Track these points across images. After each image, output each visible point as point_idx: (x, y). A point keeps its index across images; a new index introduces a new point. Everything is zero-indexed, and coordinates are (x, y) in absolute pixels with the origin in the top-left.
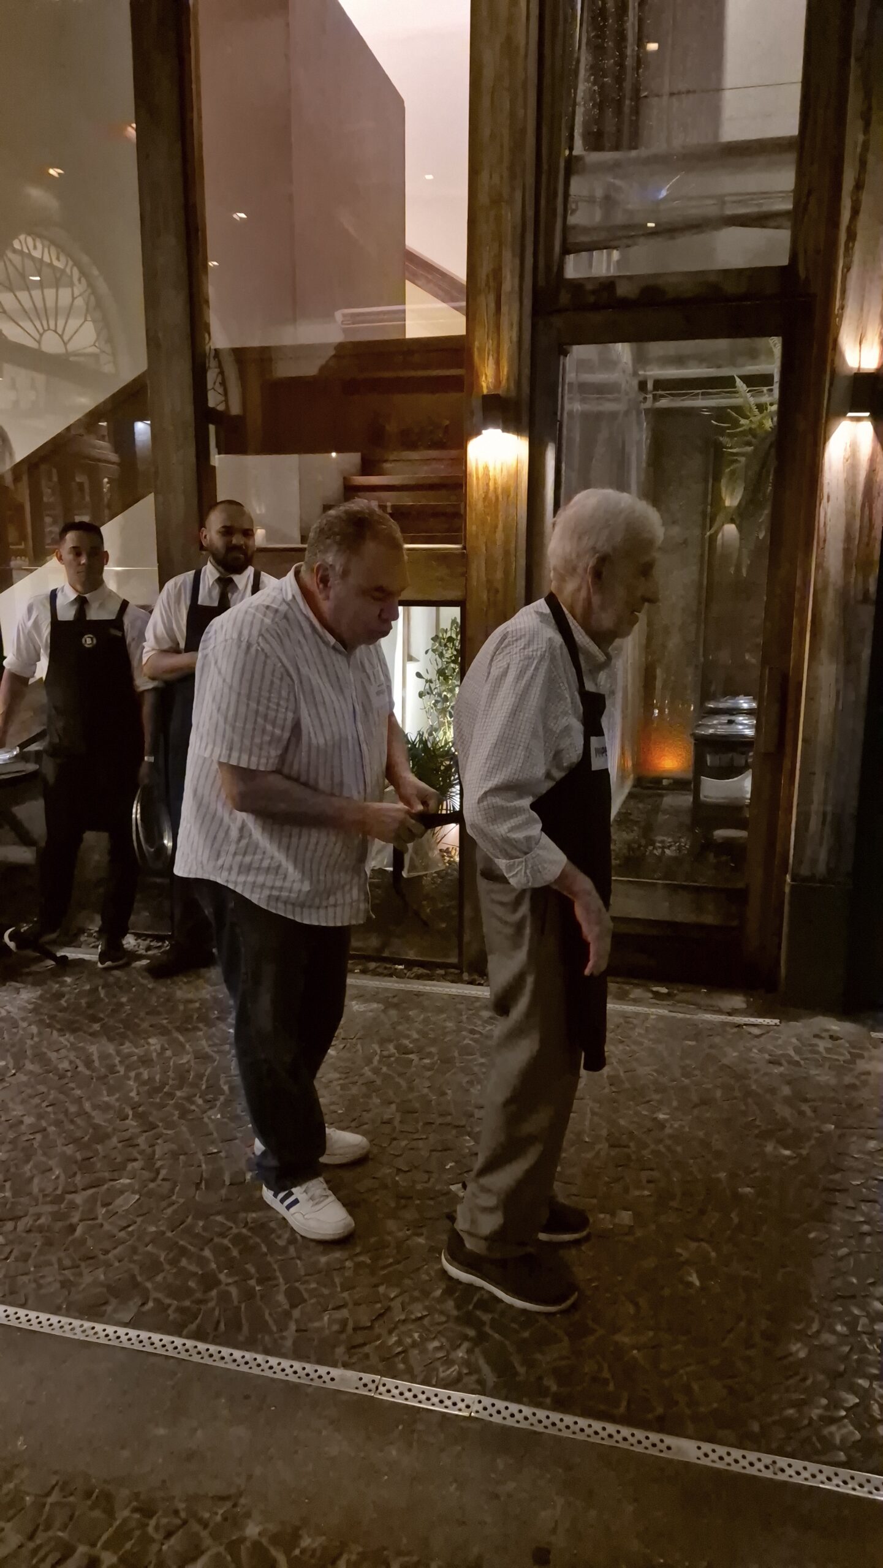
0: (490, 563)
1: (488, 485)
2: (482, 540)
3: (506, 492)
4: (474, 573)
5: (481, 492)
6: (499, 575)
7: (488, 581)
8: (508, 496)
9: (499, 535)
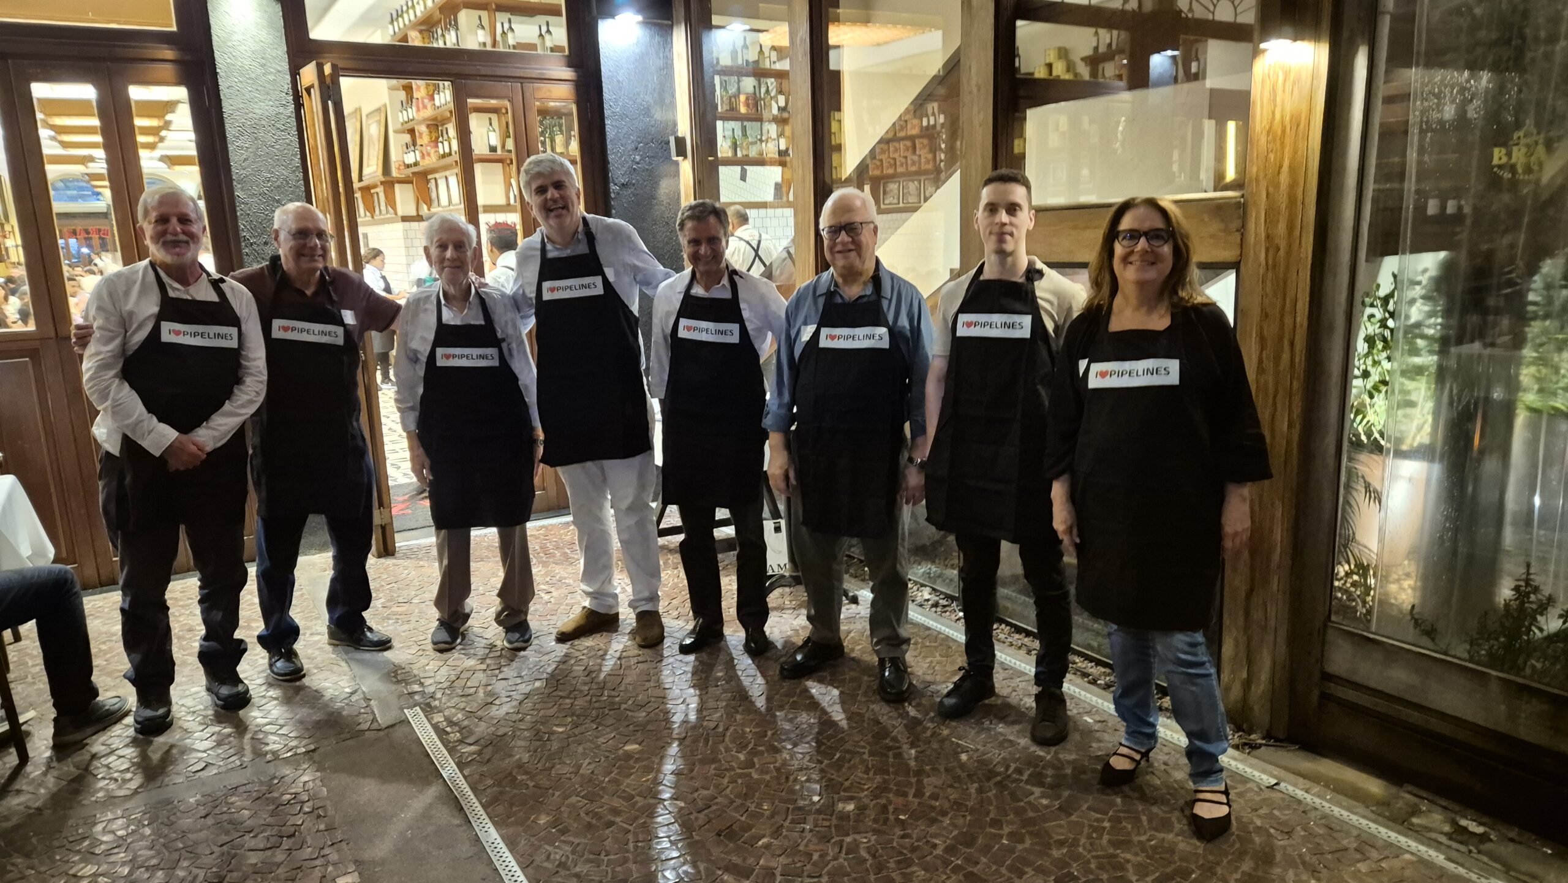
0: (1271, 215)
1: (1273, 113)
2: (1263, 184)
3: (1296, 121)
4: (1251, 225)
5: (1265, 123)
6: (1281, 228)
7: (1268, 237)
8: (1298, 125)
9: (1284, 178)
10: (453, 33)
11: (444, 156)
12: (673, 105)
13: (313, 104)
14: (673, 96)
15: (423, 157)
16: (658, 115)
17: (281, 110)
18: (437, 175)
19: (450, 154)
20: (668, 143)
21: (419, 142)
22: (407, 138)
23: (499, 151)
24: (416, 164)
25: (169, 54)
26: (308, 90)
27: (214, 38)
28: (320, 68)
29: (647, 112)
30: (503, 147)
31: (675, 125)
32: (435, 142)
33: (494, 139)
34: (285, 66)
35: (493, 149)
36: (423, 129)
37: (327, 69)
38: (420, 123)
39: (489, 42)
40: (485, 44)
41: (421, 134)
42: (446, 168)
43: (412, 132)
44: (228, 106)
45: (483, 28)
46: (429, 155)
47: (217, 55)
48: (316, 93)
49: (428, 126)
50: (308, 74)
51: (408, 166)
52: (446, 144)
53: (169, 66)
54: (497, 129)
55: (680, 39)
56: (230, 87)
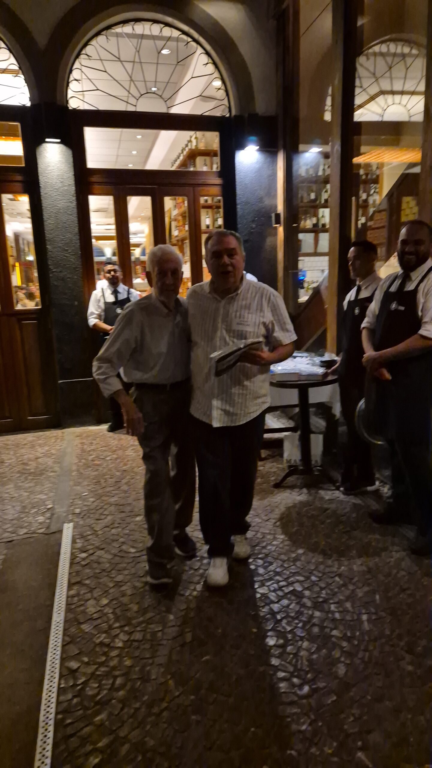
12: (275, 196)
14: (276, 190)
15: (179, 232)
16: (267, 202)
18: (186, 241)
20: (271, 217)
25: (19, 178)
27: (39, 169)
29: (261, 200)
31: (276, 207)
32: (184, 225)
36: (180, 218)
41: (179, 221)
46: (182, 231)
47: (41, 178)
49: (183, 217)
53: (20, 184)
55: (281, 158)
56: (46, 194)
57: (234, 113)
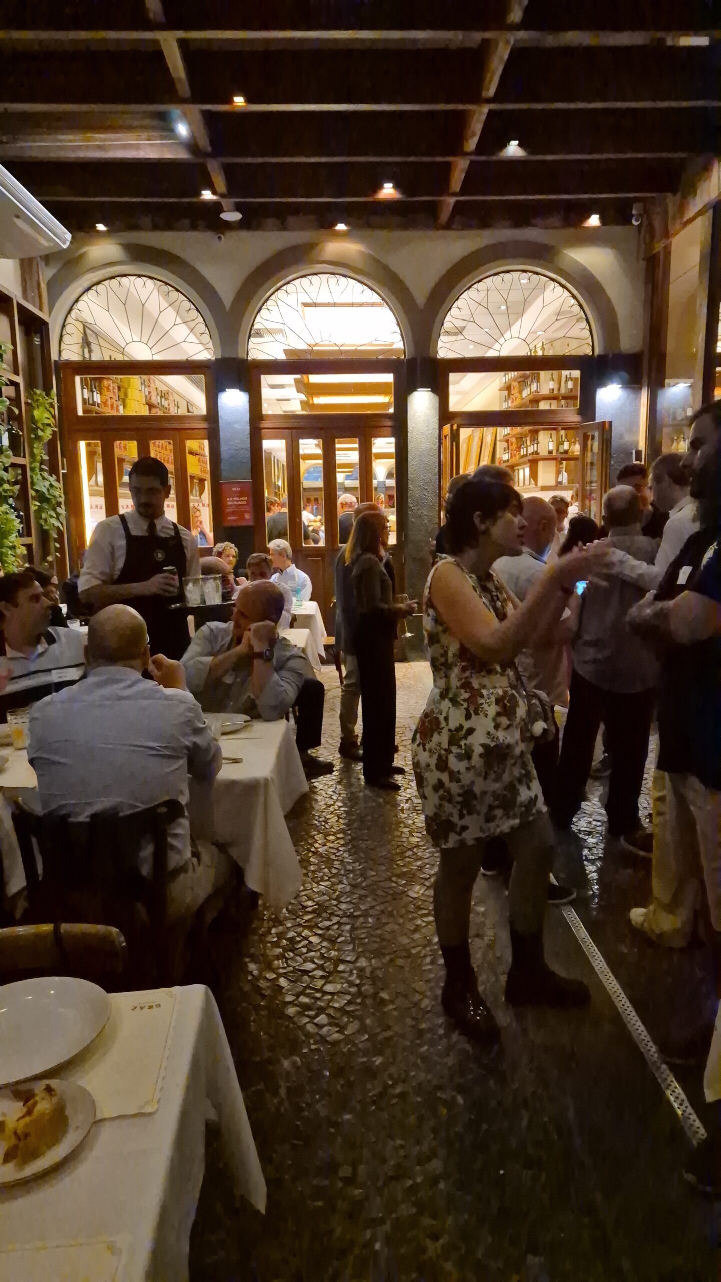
10: (535, 384)
11: (523, 456)
12: (638, 432)
13: (447, 442)
14: (638, 426)
15: (512, 457)
16: (628, 438)
17: (433, 446)
18: (519, 467)
19: (526, 455)
20: (632, 453)
21: (511, 448)
22: (505, 445)
23: (554, 453)
24: (508, 461)
25: (389, 423)
26: (445, 437)
27: (409, 415)
28: (452, 426)
29: (622, 436)
30: (558, 450)
31: (638, 443)
32: (519, 448)
33: (552, 446)
34: (437, 426)
35: (551, 452)
36: (514, 440)
37: (455, 427)
38: (514, 436)
39: (556, 387)
40: (553, 389)
41: (512, 443)
42: (524, 463)
43: (507, 441)
44: (411, 446)
45: (553, 380)
46: (515, 455)
47: (409, 423)
48: (448, 439)
49: (517, 439)
50: (447, 429)
51: (505, 462)
52: (525, 449)
53: (389, 429)
54: (555, 441)
55: (645, 394)
56: (412, 437)
57: (597, 352)
